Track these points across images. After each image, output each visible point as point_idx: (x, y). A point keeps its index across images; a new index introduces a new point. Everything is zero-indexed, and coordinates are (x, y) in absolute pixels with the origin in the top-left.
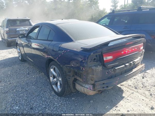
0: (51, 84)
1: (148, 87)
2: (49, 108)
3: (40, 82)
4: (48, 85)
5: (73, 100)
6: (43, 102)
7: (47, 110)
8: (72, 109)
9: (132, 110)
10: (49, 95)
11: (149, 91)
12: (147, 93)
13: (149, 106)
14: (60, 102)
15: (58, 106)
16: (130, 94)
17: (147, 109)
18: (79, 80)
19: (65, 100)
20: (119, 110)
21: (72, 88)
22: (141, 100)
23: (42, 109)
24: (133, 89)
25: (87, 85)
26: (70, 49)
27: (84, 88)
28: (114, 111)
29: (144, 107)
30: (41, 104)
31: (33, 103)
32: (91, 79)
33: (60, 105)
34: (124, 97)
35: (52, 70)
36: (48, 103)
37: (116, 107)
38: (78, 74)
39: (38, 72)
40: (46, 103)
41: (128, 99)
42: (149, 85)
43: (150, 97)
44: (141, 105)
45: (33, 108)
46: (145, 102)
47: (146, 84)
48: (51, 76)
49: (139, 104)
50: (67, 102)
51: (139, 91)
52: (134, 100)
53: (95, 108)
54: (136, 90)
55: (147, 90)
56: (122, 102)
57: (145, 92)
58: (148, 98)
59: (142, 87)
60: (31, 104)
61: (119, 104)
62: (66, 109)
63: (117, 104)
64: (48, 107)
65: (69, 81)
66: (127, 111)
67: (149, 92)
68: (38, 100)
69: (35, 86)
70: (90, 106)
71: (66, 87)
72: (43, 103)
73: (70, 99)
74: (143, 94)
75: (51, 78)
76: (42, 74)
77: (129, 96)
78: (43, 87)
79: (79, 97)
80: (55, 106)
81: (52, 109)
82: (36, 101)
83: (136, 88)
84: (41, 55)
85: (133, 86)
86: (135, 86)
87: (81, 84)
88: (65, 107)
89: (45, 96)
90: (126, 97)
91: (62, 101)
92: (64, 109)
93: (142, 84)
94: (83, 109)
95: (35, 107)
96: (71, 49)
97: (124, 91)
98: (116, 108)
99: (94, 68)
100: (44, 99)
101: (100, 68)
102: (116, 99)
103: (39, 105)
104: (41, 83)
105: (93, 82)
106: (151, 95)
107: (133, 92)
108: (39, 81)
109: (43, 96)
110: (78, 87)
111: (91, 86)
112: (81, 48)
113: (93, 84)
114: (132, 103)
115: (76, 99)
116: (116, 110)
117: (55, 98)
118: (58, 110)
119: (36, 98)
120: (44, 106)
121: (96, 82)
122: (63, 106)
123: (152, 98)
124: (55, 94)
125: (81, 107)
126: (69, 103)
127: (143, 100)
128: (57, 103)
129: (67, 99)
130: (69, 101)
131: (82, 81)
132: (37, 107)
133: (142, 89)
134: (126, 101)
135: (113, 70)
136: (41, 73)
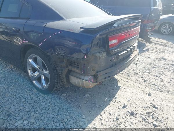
0: (30, 79)
1: (139, 74)
2: (35, 110)
3: (11, 78)
4: (23, 81)
5: (65, 96)
6: (23, 104)
7: (33, 113)
8: (66, 107)
9: (132, 99)
10: (31, 94)
11: (142, 77)
12: (140, 79)
13: (146, 93)
14: (48, 101)
15: (46, 106)
16: (125, 82)
17: (145, 96)
18: (74, 72)
19: (54, 98)
20: (119, 101)
21: (66, 82)
22: (137, 87)
23: (25, 114)
24: (126, 77)
25: (86, 76)
26: (63, 30)
27: (83, 81)
28: (115, 102)
29: (142, 95)
30: (21, 108)
31: (9, 107)
32: (92, 70)
33: (49, 104)
34: (120, 86)
35: (30, 60)
36: (32, 104)
37: (116, 98)
38: (74, 64)
39: (4, 64)
40: (28, 105)
41: (124, 89)
42: (139, 72)
43: (144, 84)
44: (138, 93)
45: (11, 115)
46: (141, 89)
47: (137, 71)
48: (30, 69)
49: (137, 92)
50: (58, 100)
51: (132, 78)
52: (130, 88)
53: (94, 103)
54: (130, 78)
55: (140, 77)
56: (119, 93)
57: (138, 79)
58: (143, 85)
59: (135, 74)
60: (7, 110)
61: (117, 94)
62: (59, 109)
63: (115, 95)
64: (33, 110)
65: (61, 73)
66: (128, 101)
67: (142, 79)
68: (15, 103)
69: (5, 84)
70: (87, 101)
71: (56, 82)
72: (25, 106)
73: (60, 96)
74: (137, 81)
75: (30, 72)
76: (11, 67)
77: (125, 85)
78: (18, 84)
79: (71, 92)
80: (42, 107)
81: (40, 111)
82: (13, 104)
83: (129, 76)
84: (3, 39)
85: (126, 74)
86: (127, 74)
87: (78, 75)
88: (56, 107)
89: (24, 96)
90: (122, 86)
91: (50, 100)
92: (56, 109)
93: (134, 71)
94: (80, 106)
95: (13, 112)
96: (65, 30)
97: (118, 79)
98: (115, 100)
99: (98, 55)
100: (23, 100)
101: (104, 55)
102: (113, 89)
103: (19, 109)
104: (13, 79)
105: (94, 73)
106: (145, 81)
107: (127, 80)
108: (9, 77)
109: (21, 96)
110: (74, 80)
111: (92, 78)
112: (81, 28)
113: (94, 75)
114: (130, 92)
115: (68, 95)
116: (116, 101)
117: (39, 97)
118: (48, 112)
119: (11, 100)
120: (27, 110)
121: (98, 72)
122: (53, 105)
123: (146, 85)
124: (37, 92)
125: (76, 104)
126: (60, 100)
127: (139, 87)
128: (44, 104)
129: (56, 96)
130: (59, 98)
131: (80, 73)
132: (17, 112)
133: (134, 76)
134: (123, 91)
135: (116, 57)
136: (9, 65)
